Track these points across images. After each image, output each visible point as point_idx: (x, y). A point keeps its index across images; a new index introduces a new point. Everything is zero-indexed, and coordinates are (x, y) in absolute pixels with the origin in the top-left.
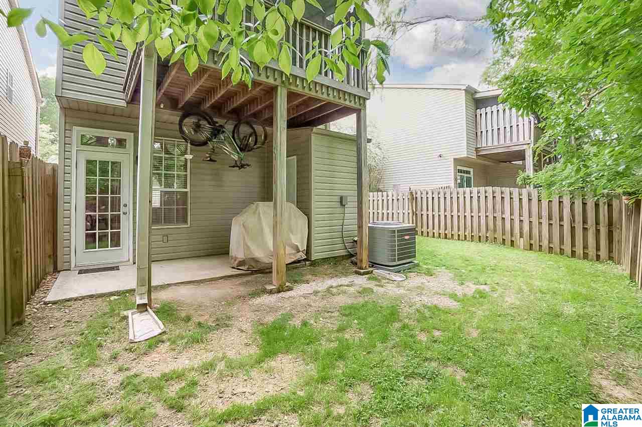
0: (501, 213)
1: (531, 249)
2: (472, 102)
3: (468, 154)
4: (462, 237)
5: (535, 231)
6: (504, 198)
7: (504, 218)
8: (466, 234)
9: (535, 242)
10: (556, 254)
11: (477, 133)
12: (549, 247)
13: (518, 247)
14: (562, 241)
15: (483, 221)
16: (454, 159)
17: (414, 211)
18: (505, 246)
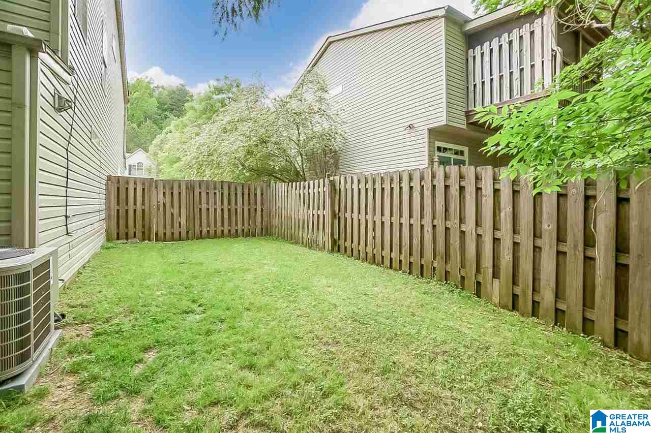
0: (457, 221)
1: (514, 307)
2: (461, 39)
3: (448, 120)
4: (396, 264)
5: (526, 267)
6: (464, 187)
7: (464, 232)
8: (402, 258)
9: (524, 292)
10: (572, 330)
11: (468, 87)
12: (557, 310)
13: (489, 300)
14: (588, 300)
15: (428, 236)
16: (430, 130)
17: (337, 212)
18: (464, 293)
